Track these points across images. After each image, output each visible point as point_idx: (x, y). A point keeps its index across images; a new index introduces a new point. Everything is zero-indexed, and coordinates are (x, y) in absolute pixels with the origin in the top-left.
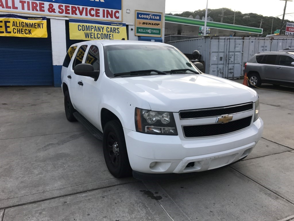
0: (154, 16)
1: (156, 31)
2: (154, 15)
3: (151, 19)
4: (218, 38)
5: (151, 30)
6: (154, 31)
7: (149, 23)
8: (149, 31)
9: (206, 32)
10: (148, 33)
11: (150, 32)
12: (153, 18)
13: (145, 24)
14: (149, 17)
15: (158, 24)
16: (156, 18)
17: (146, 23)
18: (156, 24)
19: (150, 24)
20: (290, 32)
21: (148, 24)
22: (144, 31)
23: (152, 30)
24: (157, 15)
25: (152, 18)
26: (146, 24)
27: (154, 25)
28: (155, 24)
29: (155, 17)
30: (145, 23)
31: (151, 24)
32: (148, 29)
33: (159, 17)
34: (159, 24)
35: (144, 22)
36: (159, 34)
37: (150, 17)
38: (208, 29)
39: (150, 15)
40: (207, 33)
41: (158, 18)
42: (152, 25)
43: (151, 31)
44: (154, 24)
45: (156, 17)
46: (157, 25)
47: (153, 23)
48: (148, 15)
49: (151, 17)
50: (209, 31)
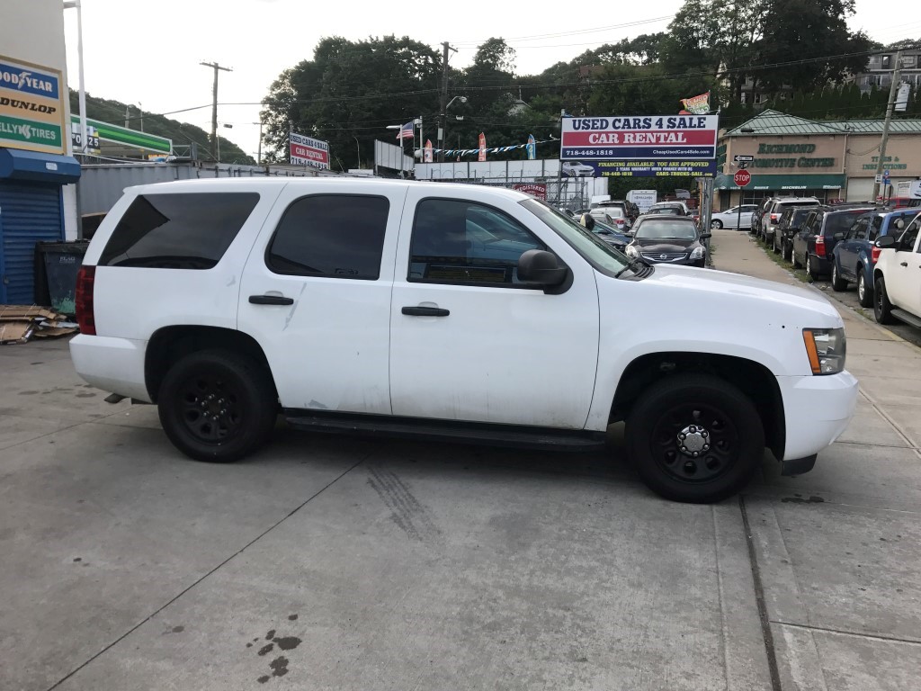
0: (35, 80)
1: (47, 131)
2: (34, 76)
3: (25, 88)
4: (213, 167)
5: (29, 127)
6: (42, 133)
7: (23, 103)
8: (25, 130)
9: (89, 141)
10: (22, 138)
11: (28, 136)
12: (35, 86)
13: (7, 104)
14: (20, 78)
15: (50, 108)
16: (43, 89)
17: (13, 101)
18: (45, 108)
19: (26, 107)
20: (298, 158)
21: (20, 104)
22: (6, 128)
23: (34, 129)
24: (45, 79)
25: (29, 85)
26: (13, 105)
27: (40, 110)
28: (40, 107)
29: (38, 83)
30: (8, 100)
31: (30, 106)
32: (21, 122)
33: (50, 84)
34: (54, 110)
35: (4, 97)
36: (57, 142)
37: (23, 81)
38: (92, 134)
39: (24, 74)
40: (90, 144)
41: (49, 87)
42: (32, 109)
43: (31, 131)
44: (37, 107)
45: (41, 83)
46: (49, 112)
47: (34, 105)
48: (18, 72)
49: (25, 79)
50: (96, 139)
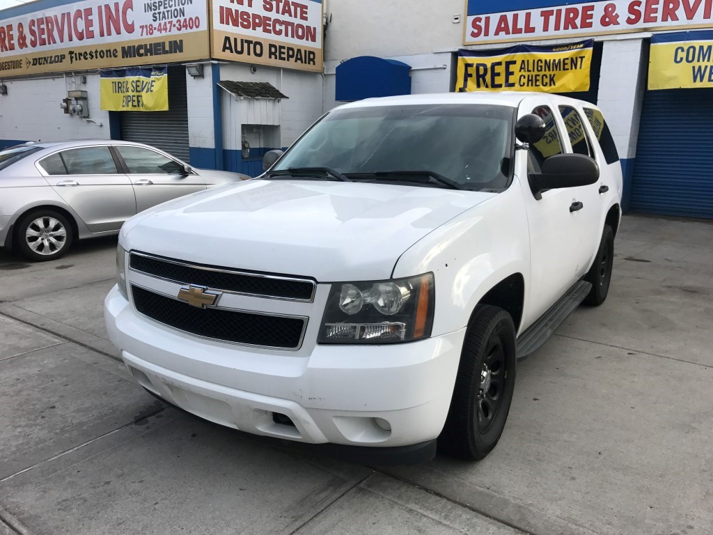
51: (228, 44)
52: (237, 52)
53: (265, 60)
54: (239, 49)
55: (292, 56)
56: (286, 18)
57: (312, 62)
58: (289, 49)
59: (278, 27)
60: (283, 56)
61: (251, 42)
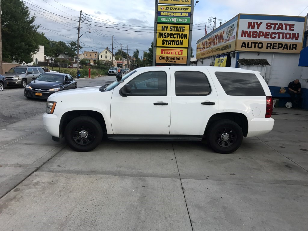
51: (244, 44)
52: (248, 47)
53: (264, 49)
54: (250, 46)
55: (281, 47)
56: (280, 31)
57: (294, 49)
58: (279, 44)
59: (273, 35)
60: (275, 47)
61: (257, 43)
